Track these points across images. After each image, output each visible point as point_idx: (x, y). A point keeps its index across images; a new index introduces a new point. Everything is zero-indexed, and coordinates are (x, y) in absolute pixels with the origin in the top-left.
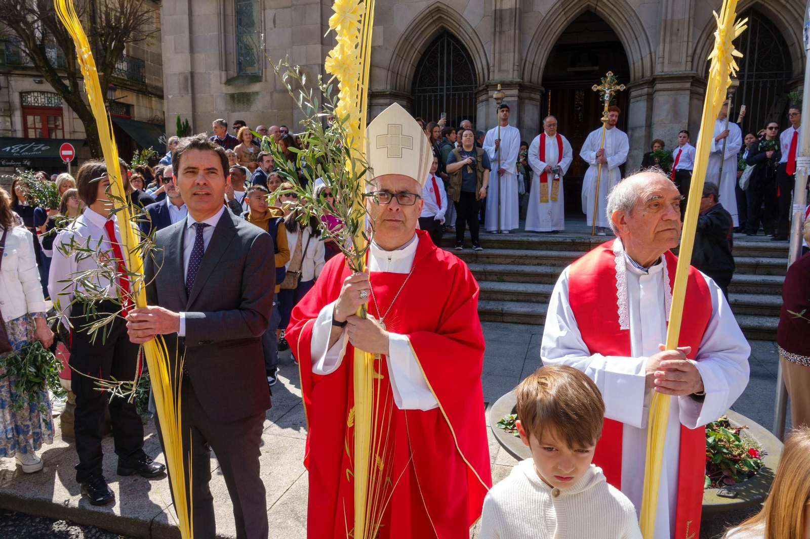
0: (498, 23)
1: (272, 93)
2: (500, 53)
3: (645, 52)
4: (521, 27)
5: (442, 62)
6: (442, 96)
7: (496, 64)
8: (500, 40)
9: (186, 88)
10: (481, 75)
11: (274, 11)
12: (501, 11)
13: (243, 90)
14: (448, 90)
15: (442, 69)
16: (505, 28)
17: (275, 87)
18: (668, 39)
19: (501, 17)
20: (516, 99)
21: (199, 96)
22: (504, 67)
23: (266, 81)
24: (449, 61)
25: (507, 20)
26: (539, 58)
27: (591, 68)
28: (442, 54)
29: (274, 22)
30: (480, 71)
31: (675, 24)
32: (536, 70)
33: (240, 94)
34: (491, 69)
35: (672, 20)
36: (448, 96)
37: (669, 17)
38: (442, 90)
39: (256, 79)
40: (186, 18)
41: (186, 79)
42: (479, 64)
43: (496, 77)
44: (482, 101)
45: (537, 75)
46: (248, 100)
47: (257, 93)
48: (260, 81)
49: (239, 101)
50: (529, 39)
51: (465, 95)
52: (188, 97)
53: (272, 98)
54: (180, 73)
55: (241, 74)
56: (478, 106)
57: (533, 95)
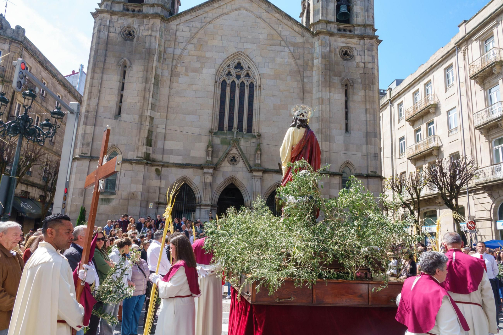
0: (205, 186)
1: (119, 200)
2: (205, 195)
3: (249, 199)
4: (212, 188)
5: (184, 193)
6: (183, 205)
7: (204, 198)
8: (205, 191)
9: (82, 194)
10: (198, 200)
11: (125, 171)
12: (206, 182)
13: (107, 197)
14: (185, 203)
15: (184, 196)
16: (207, 188)
17: (121, 197)
18: (254, 197)
19: (206, 184)
20: (210, 210)
21: (86, 197)
22: (206, 199)
23: (118, 195)
24: (186, 193)
25: (208, 185)
26: (217, 197)
27: (232, 197)
28: (184, 191)
29: (124, 175)
30: (198, 198)
31: (256, 193)
32: (216, 200)
33: (105, 199)
34: (202, 200)
35: (255, 192)
36: (185, 205)
37: (255, 191)
38: (183, 203)
39: (113, 194)
40: (87, 169)
41: (82, 191)
42: (197, 196)
43: (203, 202)
44: (198, 209)
45: (216, 202)
46: (109, 201)
47: (113, 199)
48: (115, 195)
49: (105, 201)
50: (214, 191)
51: (191, 205)
52: (82, 198)
53: (119, 201)
54: (80, 188)
55: (106, 191)
56: (196, 210)
57: (215, 208)
